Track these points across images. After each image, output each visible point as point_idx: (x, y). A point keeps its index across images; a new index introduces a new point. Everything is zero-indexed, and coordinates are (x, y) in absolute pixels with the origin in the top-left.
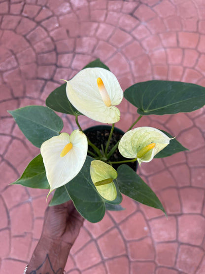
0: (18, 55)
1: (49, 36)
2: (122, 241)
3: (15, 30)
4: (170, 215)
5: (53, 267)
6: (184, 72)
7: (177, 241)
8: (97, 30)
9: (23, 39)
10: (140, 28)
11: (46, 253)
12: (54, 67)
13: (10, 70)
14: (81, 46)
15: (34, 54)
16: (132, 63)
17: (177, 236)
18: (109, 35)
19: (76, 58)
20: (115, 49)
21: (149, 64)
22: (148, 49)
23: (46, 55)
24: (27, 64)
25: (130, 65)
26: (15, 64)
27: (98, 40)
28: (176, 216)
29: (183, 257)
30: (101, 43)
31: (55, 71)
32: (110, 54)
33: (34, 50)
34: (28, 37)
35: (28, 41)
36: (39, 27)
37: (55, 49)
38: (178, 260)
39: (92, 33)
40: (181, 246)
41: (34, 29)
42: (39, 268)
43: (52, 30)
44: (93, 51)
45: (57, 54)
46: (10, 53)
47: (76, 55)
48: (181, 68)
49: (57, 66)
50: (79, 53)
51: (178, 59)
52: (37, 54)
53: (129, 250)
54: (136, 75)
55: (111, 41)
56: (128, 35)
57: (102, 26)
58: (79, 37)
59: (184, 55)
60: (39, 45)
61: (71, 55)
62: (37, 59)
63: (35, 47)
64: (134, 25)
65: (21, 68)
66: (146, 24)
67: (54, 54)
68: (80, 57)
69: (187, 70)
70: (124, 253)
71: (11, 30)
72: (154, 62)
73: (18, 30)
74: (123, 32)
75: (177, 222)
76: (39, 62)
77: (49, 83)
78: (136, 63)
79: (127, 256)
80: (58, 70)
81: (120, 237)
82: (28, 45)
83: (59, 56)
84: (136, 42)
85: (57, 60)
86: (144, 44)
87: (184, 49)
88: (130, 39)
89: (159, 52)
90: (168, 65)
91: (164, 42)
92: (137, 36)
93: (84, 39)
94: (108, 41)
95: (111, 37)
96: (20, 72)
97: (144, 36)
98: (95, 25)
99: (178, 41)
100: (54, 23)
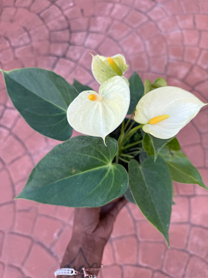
0: (31, 32)
1: (63, 14)
2: (131, 220)
3: (28, 8)
4: (182, 196)
6: (200, 53)
7: (188, 223)
8: (112, 9)
9: (37, 17)
10: (156, 9)
12: (66, 45)
13: (23, 46)
14: (95, 25)
15: (47, 32)
16: (147, 43)
17: (189, 217)
18: (124, 15)
19: (89, 37)
20: (130, 29)
21: (165, 45)
22: (163, 30)
23: (59, 33)
24: (40, 41)
25: (145, 45)
26: (28, 40)
27: (113, 19)
28: (189, 197)
29: (195, 239)
30: (116, 22)
31: (67, 49)
32: (125, 33)
33: (48, 28)
34: (42, 15)
35: (42, 19)
36: (53, 6)
37: (69, 28)
38: (190, 242)
39: (107, 13)
40: (194, 229)
41: (48, 8)
43: (68, 8)
44: (107, 30)
45: (71, 32)
46: (23, 30)
47: (90, 34)
48: (197, 50)
49: (70, 44)
50: (93, 32)
51: (195, 41)
52: (51, 31)
53: (139, 230)
54: (151, 54)
55: (126, 21)
56: (143, 16)
57: (118, 6)
58: (94, 16)
59: (200, 36)
60: (53, 23)
61: (84, 34)
62: (50, 36)
63: (49, 24)
64: (149, 6)
65: (34, 44)
66: (162, 6)
67: (67, 32)
68: (94, 35)
69: (204, 52)
70: (133, 232)
71: (25, 8)
72: (169, 43)
73: (32, 8)
74: (138, 13)
75: (189, 202)
76: (52, 40)
77: (61, 60)
78: (151, 43)
79: (136, 236)
80: (71, 47)
81: (129, 216)
82: (41, 22)
83: (73, 35)
84: (151, 23)
85: (70, 37)
86: (160, 25)
87: (200, 31)
88: (145, 19)
89: (175, 33)
90: (184, 46)
91: (181, 24)
92: (153, 17)
93: (99, 18)
94: (122, 21)
95: (125, 17)
96: (32, 49)
97: (160, 17)
98: (110, 5)
99: (194, 23)
100: (69, 3)
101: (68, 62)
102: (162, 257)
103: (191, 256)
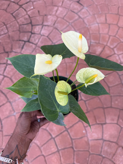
0: (8, 26)
1: (27, 14)
2: (70, 139)
3: (6, 10)
4: (99, 124)
5: (20, 153)
6: (109, 38)
7: (102, 139)
8: (57, 11)
9: (11, 15)
10: (83, 10)
11: (16, 144)
12: (30, 34)
13: (3, 35)
14: (47, 21)
15: (18, 25)
17: (102, 136)
18: (64, 15)
20: (68, 23)
21: (88, 33)
22: (87, 24)
23: (25, 26)
24: (13, 31)
26: (6, 31)
27: (58, 17)
28: (102, 124)
29: (106, 148)
30: (59, 19)
31: (31, 36)
33: (18, 23)
34: (14, 14)
35: (14, 17)
36: (21, 9)
37: (31, 23)
38: (103, 150)
39: (54, 13)
40: (105, 142)
41: (18, 9)
42: (11, 154)
43: (29, 11)
44: (54, 24)
45: (32, 26)
46: (3, 24)
47: (44, 27)
48: (107, 36)
49: (32, 33)
50: (46, 26)
51: (106, 30)
52: (20, 25)
53: (74, 144)
55: (65, 18)
56: (76, 15)
57: (60, 9)
58: (46, 15)
59: (109, 28)
60: (21, 20)
61: (40, 26)
62: (20, 28)
63: (19, 21)
64: (79, 9)
65: (10, 34)
66: (87, 8)
67: (30, 25)
68: (46, 28)
69: (111, 37)
70: (71, 146)
71: (3, 10)
72: (91, 32)
73: (8, 10)
74: (73, 13)
75: (103, 127)
76: (21, 31)
77: (27, 43)
79: (73, 148)
80: (32, 35)
81: (68, 136)
82: (14, 19)
83: (33, 27)
84: (80, 19)
85: (32, 29)
86: (86, 21)
87: (109, 24)
88: (77, 17)
89: (94, 26)
90: (100, 34)
91: (98, 20)
92: (81, 16)
93: (49, 17)
94: (63, 18)
95: (65, 16)
96: (9, 36)
97: (86, 16)
98: (56, 8)
99: (106, 20)
100: (31, 7)
101: (31, 44)
102: (88, 159)
103: (104, 158)
